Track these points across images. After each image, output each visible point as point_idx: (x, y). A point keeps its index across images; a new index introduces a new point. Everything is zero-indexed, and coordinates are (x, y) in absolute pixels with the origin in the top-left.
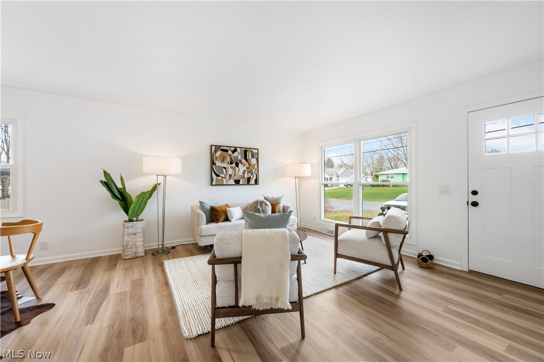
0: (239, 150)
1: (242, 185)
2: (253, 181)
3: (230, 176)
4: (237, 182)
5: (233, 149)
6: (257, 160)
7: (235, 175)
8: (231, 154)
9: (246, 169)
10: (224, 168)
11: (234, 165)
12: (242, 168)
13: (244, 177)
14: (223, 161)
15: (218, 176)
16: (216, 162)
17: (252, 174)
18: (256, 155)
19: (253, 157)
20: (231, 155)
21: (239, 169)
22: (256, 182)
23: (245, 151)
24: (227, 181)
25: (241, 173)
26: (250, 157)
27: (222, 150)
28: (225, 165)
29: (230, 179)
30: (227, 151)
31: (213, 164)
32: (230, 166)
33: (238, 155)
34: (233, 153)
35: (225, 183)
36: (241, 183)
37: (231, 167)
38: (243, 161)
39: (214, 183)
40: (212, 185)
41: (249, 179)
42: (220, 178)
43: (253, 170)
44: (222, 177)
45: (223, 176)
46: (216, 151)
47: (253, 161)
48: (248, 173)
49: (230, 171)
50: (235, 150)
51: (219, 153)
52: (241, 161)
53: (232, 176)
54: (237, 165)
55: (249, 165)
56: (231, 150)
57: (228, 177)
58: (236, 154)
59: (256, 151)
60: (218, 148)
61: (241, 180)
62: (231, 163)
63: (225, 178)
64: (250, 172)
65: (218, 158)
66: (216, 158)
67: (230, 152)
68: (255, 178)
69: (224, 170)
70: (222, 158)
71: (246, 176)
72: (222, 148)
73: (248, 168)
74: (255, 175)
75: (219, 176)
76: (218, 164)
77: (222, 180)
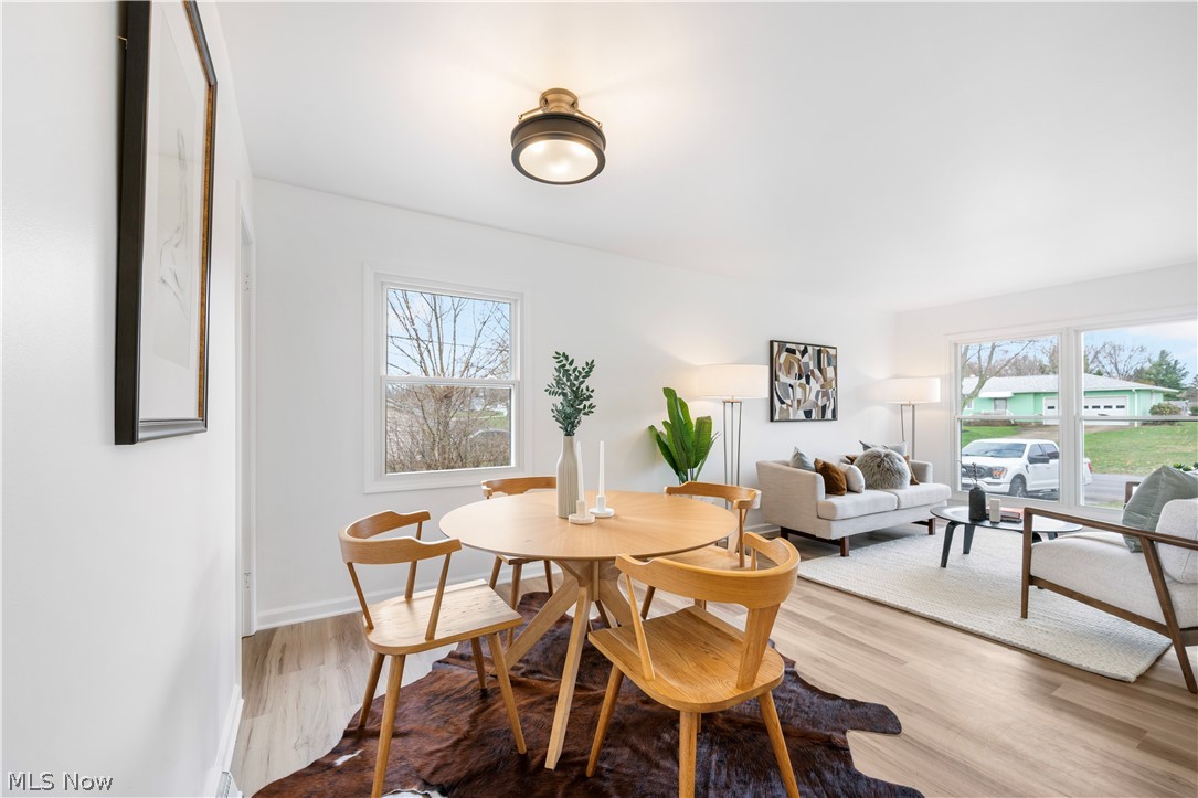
0: (810, 348)
1: (815, 420)
2: (829, 414)
3: (799, 401)
4: (808, 415)
5: (802, 348)
6: (835, 368)
7: (805, 401)
8: (800, 357)
9: (820, 389)
10: (791, 385)
11: (803, 380)
12: (815, 386)
13: (817, 404)
14: (789, 371)
15: (782, 402)
16: (779, 374)
17: (829, 399)
18: (832, 361)
19: (829, 365)
20: (799, 360)
21: (810, 388)
22: (834, 417)
23: (819, 352)
24: (795, 413)
25: (812, 397)
26: (826, 365)
27: (788, 350)
28: (792, 380)
29: (798, 408)
30: (792, 352)
31: (776, 379)
32: (798, 382)
33: (809, 360)
34: (803, 356)
35: (791, 418)
36: (813, 417)
37: (800, 385)
38: (817, 371)
39: (777, 418)
40: (772, 420)
41: (824, 408)
42: (784, 406)
43: (830, 391)
44: (788, 405)
45: (789, 401)
46: (779, 353)
47: (830, 372)
48: (822, 397)
49: (799, 392)
50: (804, 352)
51: (783, 356)
52: (812, 371)
53: (802, 402)
54: (808, 382)
55: (825, 380)
56: (799, 351)
57: (796, 404)
58: (806, 359)
59: (834, 352)
60: (782, 344)
61: (813, 411)
62: (800, 377)
63: (791, 406)
64: (826, 394)
65: (783, 366)
66: (780, 365)
67: (798, 355)
68: (832, 407)
69: (791, 389)
70: (788, 367)
71: (820, 403)
72: (788, 346)
73: (822, 386)
74: (832, 400)
75: (784, 402)
76: (783, 378)
77: (788, 410)
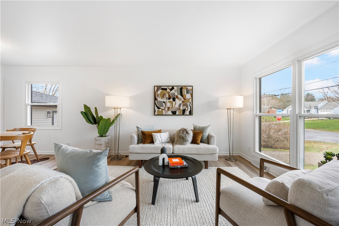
0: (175, 88)
2: (187, 113)
3: (169, 108)
4: (174, 113)
5: (170, 88)
6: (192, 95)
7: (172, 107)
8: (169, 91)
9: (181, 103)
10: (164, 102)
11: (171, 100)
12: (178, 102)
13: (180, 109)
14: (163, 97)
15: (159, 108)
16: (158, 98)
17: (187, 107)
18: (190, 91)
19: (187, 93)
20: (169, 92)
21: (176, 103)
22: (191, 113)
23: (181, 89)
24: (166, 112)
25: (177, 106)
26: (185, 93)
27: (162, 89)
28: (165, 100)
29: (168, 111)
30: (166, 89)
31: (156, 100)
32: (168, 101)
33: (175, 92)
34: (171, 91)
35: (164, 114)
36: (177, 114)
37: (169, 102)
38: (180, 96)
39: (156, 114)
40: (154, 115)
41: (184, 111)
42: (160, 110)
43: (188, 104)
44: (162, 109)
45: (163, 108)
46: (157, 90)
47: (188, 96)
48: (183, 106)
49: (169, 105)
50: (173, 88)
51: (160, 91)
52: (177, 97)
53: (170, 108)
54: (174, 100)
55: (185, 99)
56: (169, 89)
57: (167, 109)
58: (173, 91)
59: (191, 88)
60: (159, 87)
61: (177, 112)
62: (169, 99)
63: (164, 110)
64: (185, 105)
65: (159, 95)
66: (158, 95)
67: (168, 90)
68: (189, 109)
69: (164, 104)
70: (162, 95)
71: (182, 108)
72: (162, 87)
73: (183, 102)
74: (189, 108)
75: (160, 108)
76: (159, 99)
77: (162, 111)
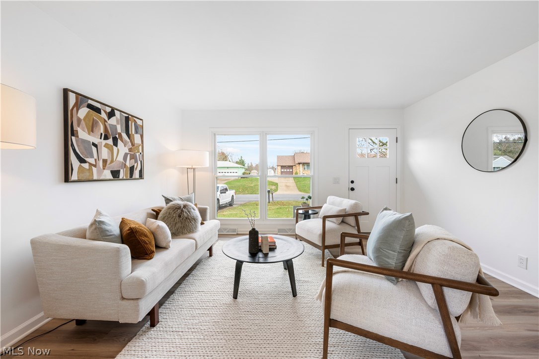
0: (117, 114)
1: (122, 179)
2: (136, 174)
3: (105, 161)
4: (115, 174)
5: (109, 110)
6: (142, 136)
7: (112, 161)
8: (107, 119)
9: (128, 152)
10: (94, 145)
11: (110, 141)
12: (123, 148)
13: (125, 165)
14: (92, 129)
15: (82, 161)
16: (79, 130)
17: (136, 161)
18: (139, 129)
19: (137, 132)
20: (105, 121)
21: (118, 150)
22: (141, 176)
23: (127, 120)
24: (99, 173)
25: (120, 158)
26: (133, 132)
27: (90, 106)
28: (96, 140)
29: (104, 169)
30: (98, 111)
31: (73, 134)
32: (104, 142)
33: (116, 124)
34: (109, 118)
35: (95, 177)
36: (121, 177)
37: (106, 146)
38: (124, 135)
39: (74, 177)
40: (67, 179)
41: (132, 169)
42: (86, 166)
43: (138, 154)
44: (91, 164)
45: (92, 161)
46: (78, 106)
47: (137, 138)
48: (130, 160)
49: (105, 153)
50: (111, 114)
51: (83, 112)
52: (120, 135)
53: (109, 162)
54: (115, 144)
55: (133, 145)
56: (105, 112)
57: (101, 163)
58: (113, 121)
59: (140, 123)
60: (81, 98)
61: (122, 171)
62: (106, 138)
63: (95, 166)
64: (133, 157)
65: (83, 122)
66: (79, 120)
67: (104, 115)
68: (139, 168)
69: (94, 149)
70: (91, 124)
71: (128, 164)
72: (90, 102)
73: (130, 150)
74: (139, 163)
75: (84, 162)
76: (83, 134)
77: (90, 170)
